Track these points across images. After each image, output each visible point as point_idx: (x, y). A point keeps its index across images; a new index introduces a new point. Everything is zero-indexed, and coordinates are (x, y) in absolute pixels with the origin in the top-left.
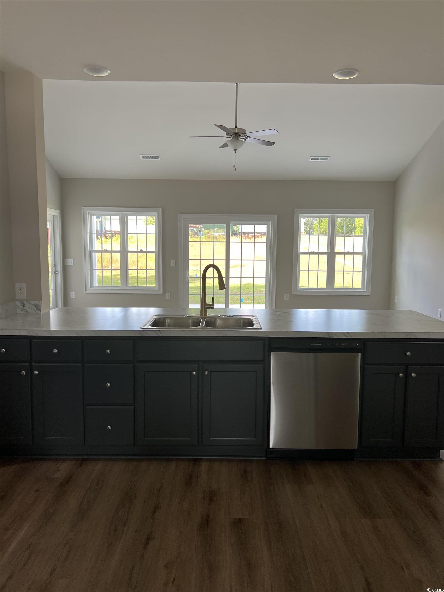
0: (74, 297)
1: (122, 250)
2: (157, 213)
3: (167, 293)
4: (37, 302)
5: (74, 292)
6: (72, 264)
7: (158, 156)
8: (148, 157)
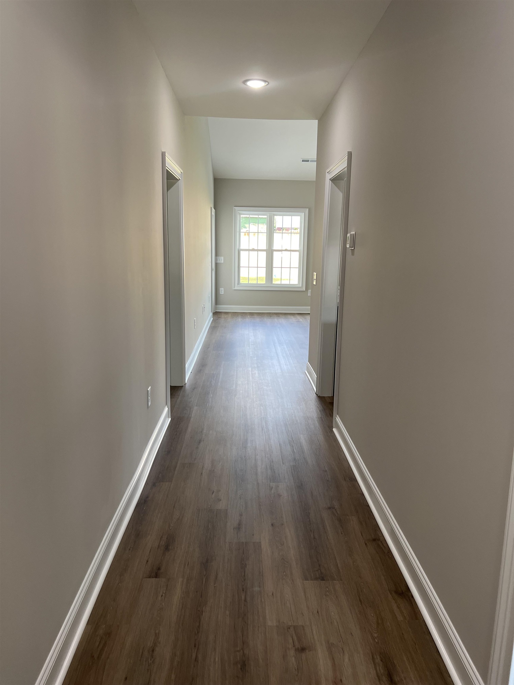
0: (223, 293)
2: (304, 213)
3: (309, 290)
5: (223, 289)
6: (222, 262)
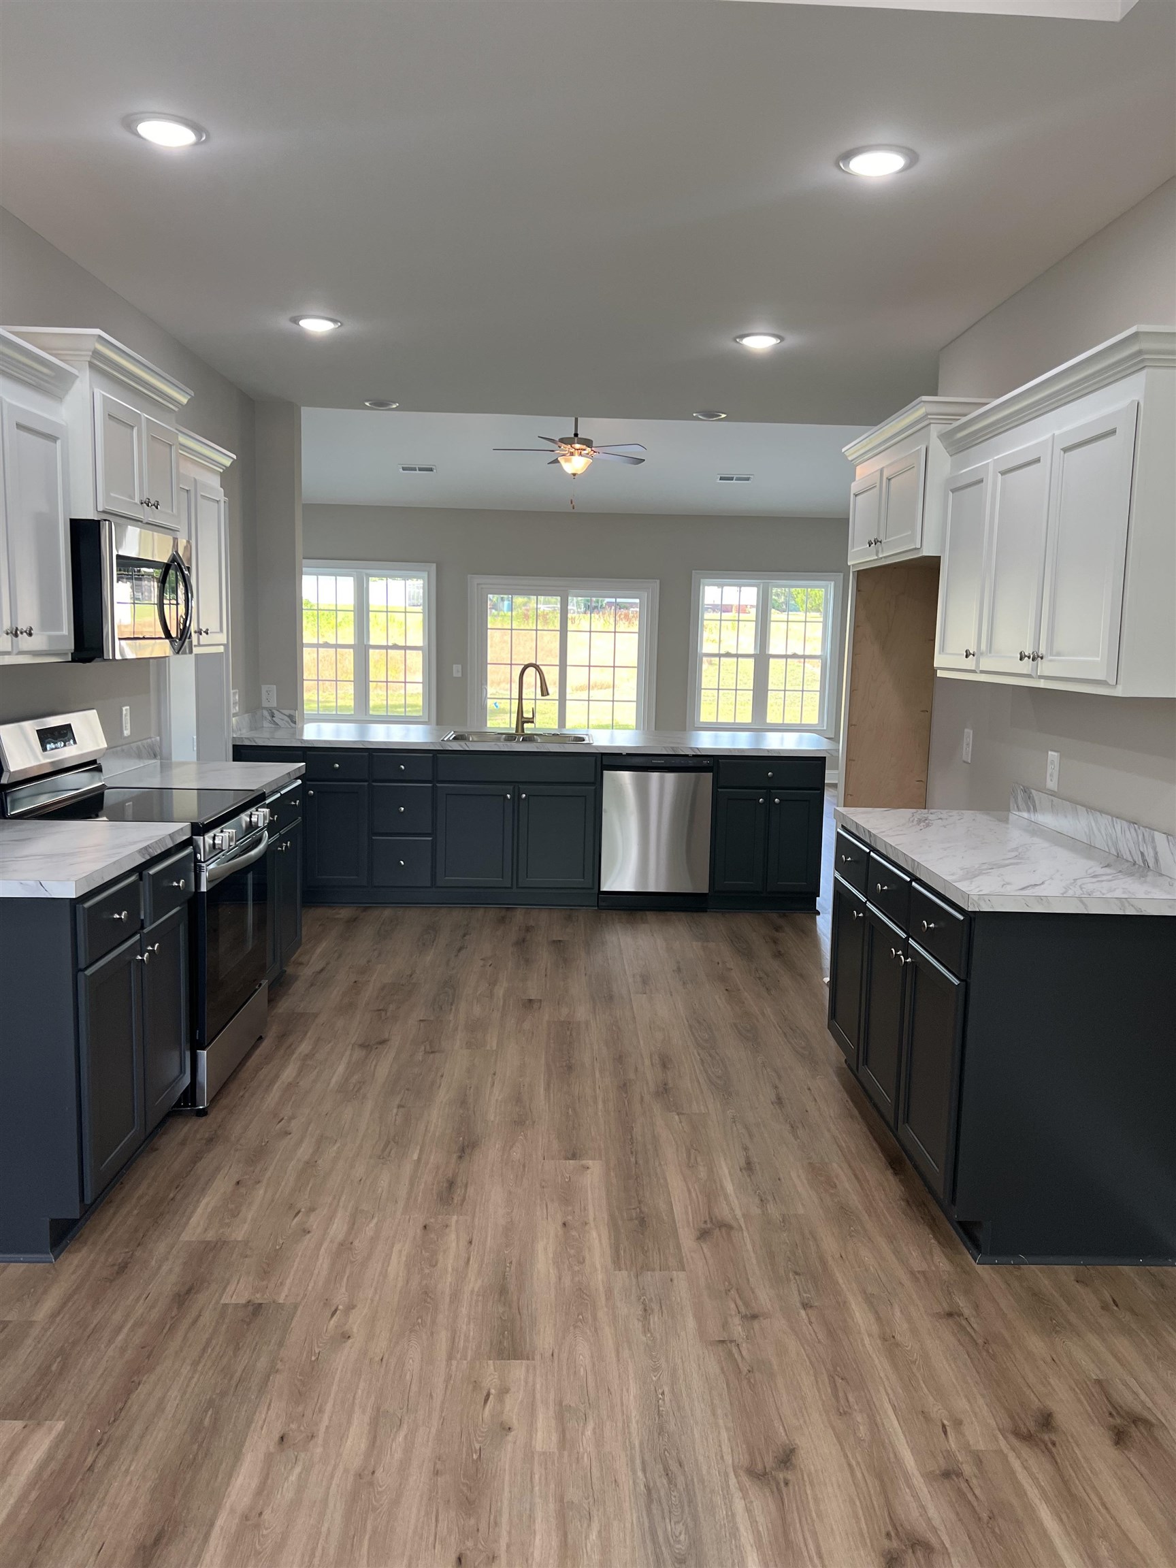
1: (356, 642)
2: (427, 573)
4: (291, 712)
7: (433, 467)
8: (414, 469)
